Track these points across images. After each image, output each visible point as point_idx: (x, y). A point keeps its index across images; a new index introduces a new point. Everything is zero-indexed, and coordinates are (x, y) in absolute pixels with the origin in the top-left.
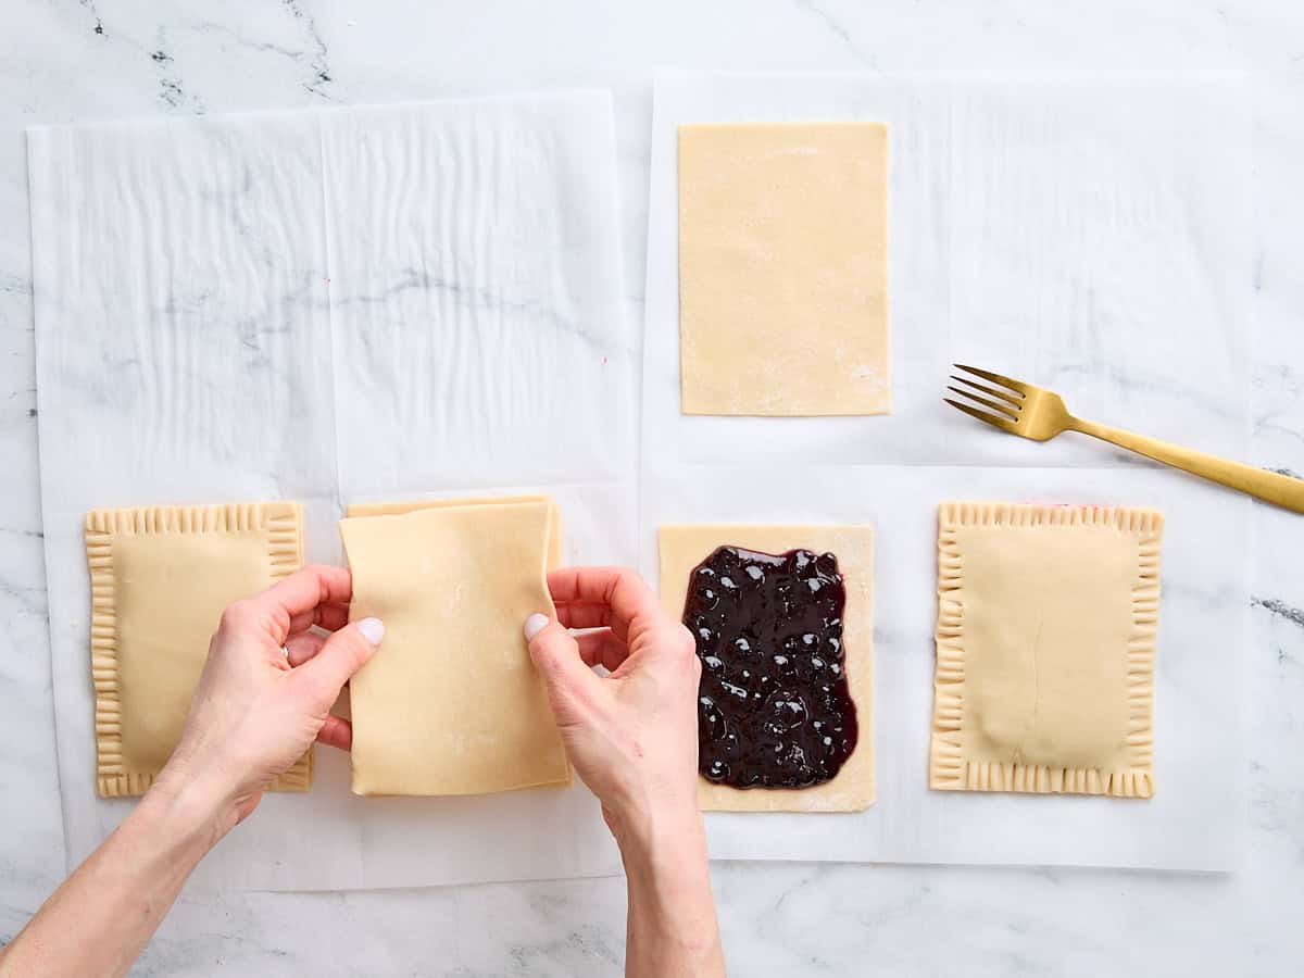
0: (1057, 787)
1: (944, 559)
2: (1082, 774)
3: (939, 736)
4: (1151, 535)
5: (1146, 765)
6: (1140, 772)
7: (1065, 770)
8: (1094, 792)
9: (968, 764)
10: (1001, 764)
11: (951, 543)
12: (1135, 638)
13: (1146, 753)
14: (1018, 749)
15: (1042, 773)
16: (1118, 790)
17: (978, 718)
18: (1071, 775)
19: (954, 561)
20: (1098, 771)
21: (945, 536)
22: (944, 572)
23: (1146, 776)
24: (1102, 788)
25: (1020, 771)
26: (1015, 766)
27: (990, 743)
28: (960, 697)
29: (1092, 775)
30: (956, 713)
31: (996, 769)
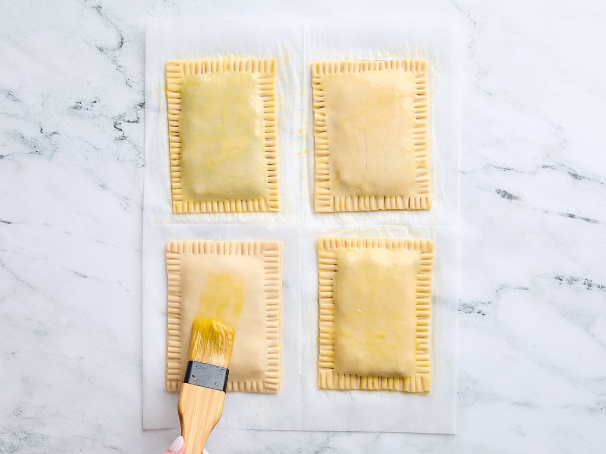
0: (382, 206)
1: (316, 92)
2: (394, 200)
3: (318, 184)
4: (421, 72)
5: (426, 192)
6: (424, 196)
7: (385, 198)
8: (400, 208)
9: (334, 198)
10: (351, 197)
11: (319, 84)
12: (417, 126)
13: (427, 186)
14: (359, 188)
15: (373, 200)
16: (413, 207)
17: (338, 174)
18: (388, 200)
19: (321, 93)
20: (402, 197)
21: (315, 80)
22: (316, 98)
23: (426, 198)
24: (404, 206)
25: (362, 200)
26: (359, 197)
27: (344, 185)
28: (328, 164)
29: (399, 199)
30: (326, 171)
31: (349, 200)
